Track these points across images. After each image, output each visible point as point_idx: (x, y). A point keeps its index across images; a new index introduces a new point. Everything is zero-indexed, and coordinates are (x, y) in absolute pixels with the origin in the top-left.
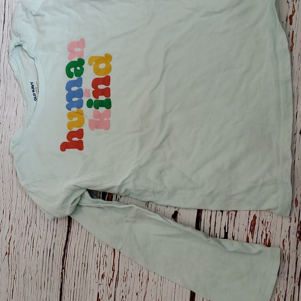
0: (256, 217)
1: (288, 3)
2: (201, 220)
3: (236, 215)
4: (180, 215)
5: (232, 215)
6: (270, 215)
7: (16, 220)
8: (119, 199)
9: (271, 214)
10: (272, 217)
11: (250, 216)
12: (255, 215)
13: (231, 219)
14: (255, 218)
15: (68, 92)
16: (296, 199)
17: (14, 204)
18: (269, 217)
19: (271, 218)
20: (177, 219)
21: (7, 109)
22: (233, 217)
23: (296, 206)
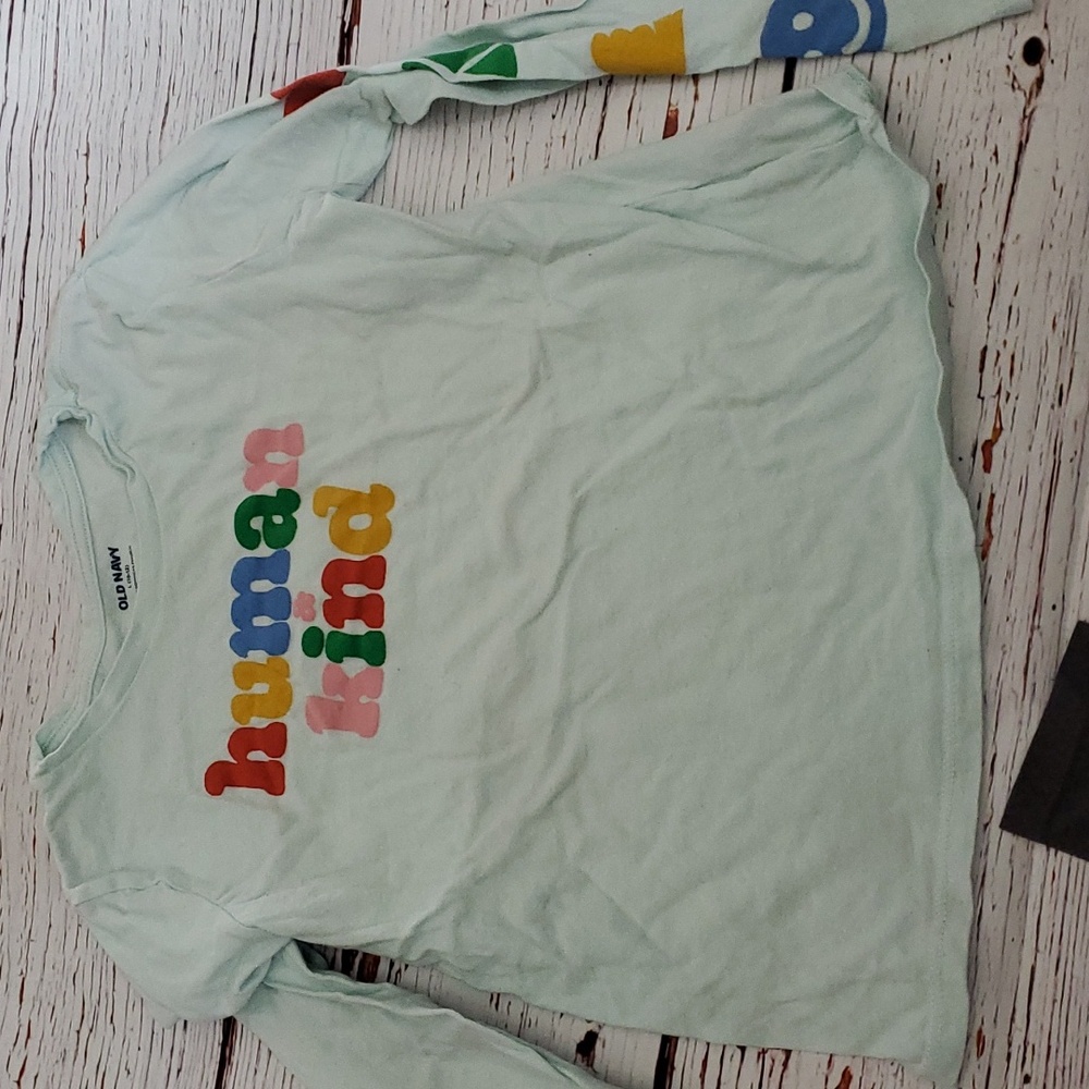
0: (851, 1077)
1: (980, 401)
2: (673, 1068)
3: (785, 1065)
4: (604, 1046)
5: (773, 1061)
6: (896, 1074)
7: (45, 1004)
8: (399, 971)
9: (900, 1073)
10: (902, 1081)
11: (831, 1071)
12: (847, 1068)
13: (770, 1075)
14: (847, 1078)
15: (237, 595)
16: (980, 1032)
17: (37, 948)
18: (891, 1078)
19: (899, 1083)
20: (594, 1057)
21: (22, 627)
22: (778, 1068)
23: (980, 1053)
